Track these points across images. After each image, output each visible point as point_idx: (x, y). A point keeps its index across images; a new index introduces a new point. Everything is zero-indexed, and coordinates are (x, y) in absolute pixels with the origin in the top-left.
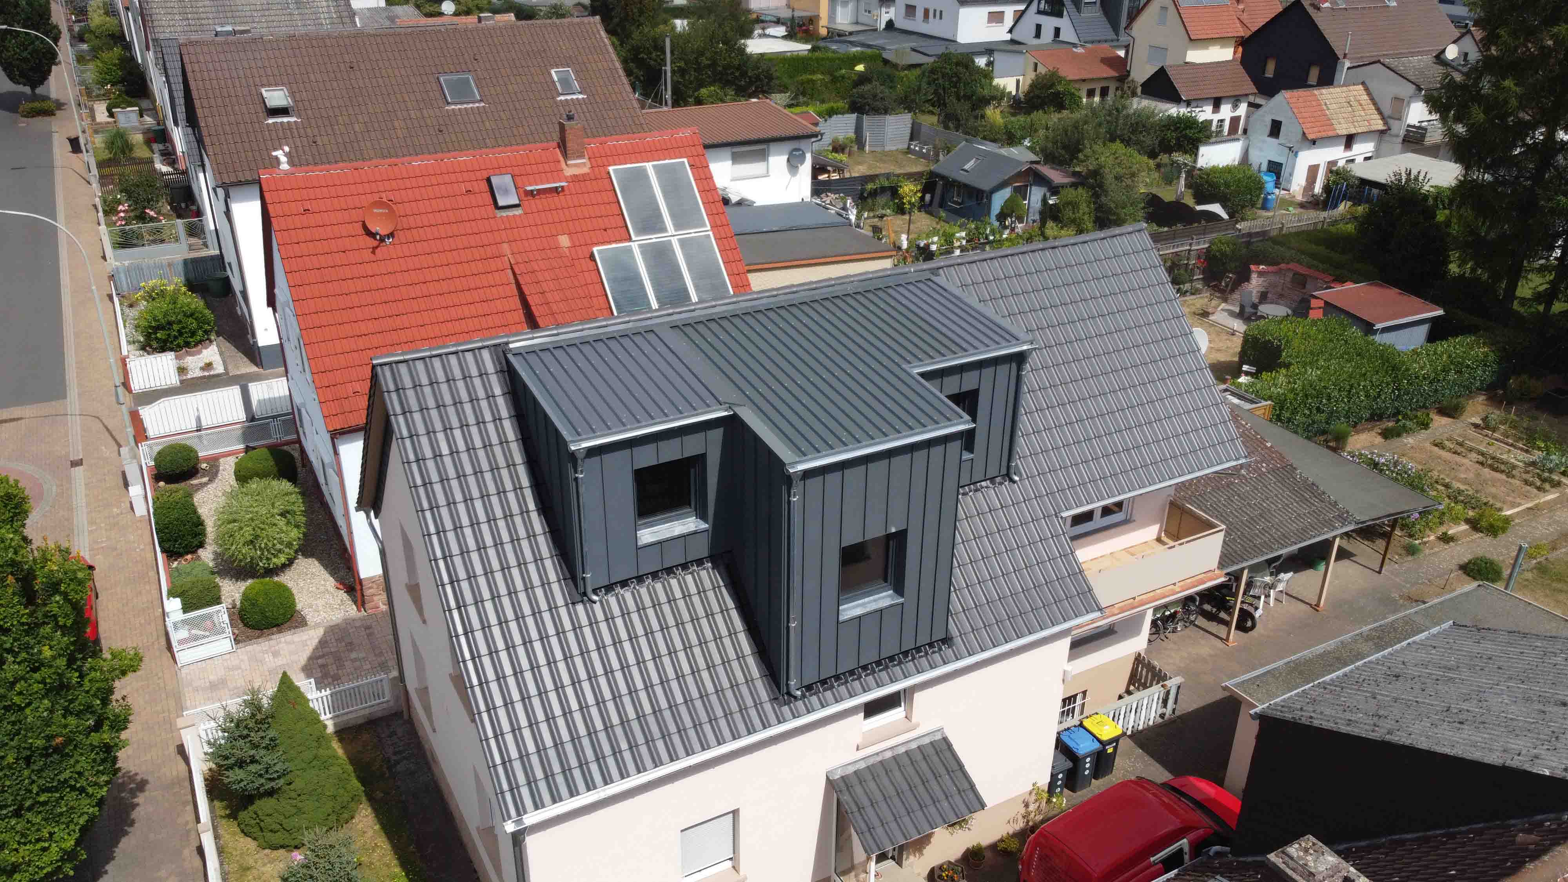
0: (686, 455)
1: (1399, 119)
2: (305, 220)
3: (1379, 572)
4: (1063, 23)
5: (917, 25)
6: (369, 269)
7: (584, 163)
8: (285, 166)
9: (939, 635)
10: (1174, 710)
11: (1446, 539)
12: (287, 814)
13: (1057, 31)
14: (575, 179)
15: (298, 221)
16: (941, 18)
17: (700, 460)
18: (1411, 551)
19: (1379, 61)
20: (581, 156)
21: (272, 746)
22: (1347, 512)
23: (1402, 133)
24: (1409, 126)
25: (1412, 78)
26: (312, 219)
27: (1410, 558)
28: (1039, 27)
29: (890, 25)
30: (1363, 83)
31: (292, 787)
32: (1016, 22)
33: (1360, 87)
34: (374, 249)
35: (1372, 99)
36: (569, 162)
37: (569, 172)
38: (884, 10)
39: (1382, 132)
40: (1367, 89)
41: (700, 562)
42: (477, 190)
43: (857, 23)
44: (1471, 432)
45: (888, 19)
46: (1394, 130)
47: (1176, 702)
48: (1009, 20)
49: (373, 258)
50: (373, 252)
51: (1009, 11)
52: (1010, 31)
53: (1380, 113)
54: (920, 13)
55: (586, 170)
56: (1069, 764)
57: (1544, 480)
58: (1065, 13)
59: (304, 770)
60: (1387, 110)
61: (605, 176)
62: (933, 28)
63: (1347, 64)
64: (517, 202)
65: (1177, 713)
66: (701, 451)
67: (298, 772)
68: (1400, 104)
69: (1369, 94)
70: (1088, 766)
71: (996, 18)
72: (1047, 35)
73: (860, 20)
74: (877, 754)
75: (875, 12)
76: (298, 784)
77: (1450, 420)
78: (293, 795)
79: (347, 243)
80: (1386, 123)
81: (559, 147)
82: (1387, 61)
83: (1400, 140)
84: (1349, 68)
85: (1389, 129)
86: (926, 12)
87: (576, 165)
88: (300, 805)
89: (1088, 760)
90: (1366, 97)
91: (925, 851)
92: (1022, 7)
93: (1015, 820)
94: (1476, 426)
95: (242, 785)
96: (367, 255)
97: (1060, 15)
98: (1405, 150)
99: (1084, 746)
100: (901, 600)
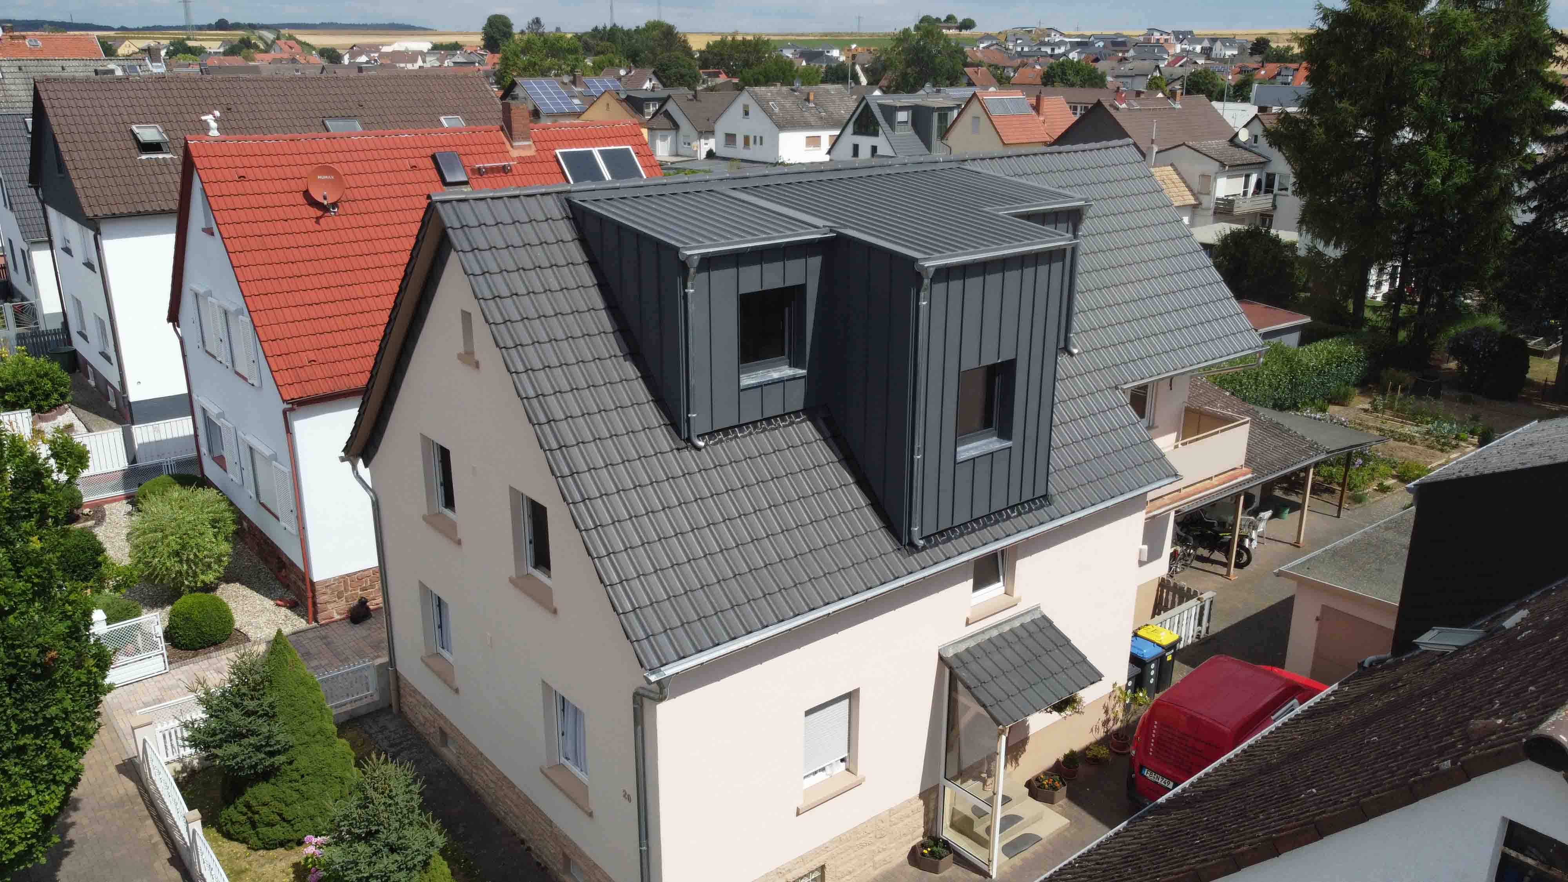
0: (788, 284)
1: (1208, 194)
2: (240, 187)
3: (1338, 517)
4: (880, 142)
5: (739, 151)
6: (314, 239)
7: (530, 145)
8: (214, 133)
9: (1040, 492)
10: (1208, 628)
11: (1383, 489)
12: (289, 802)
13: (874, 149)
14: (522, 160)
15: (232, 188)
16: (761, 144)
17: (800, 290)
18: (1358, 500)
19: (1184, 144)
20: (527, 139)
21: (270, 716)
22: (1316, 443)
23: (1212, 206)
24: (1218, 199)
25: (1216, 157)
26: (247, 186)
27: (1358, 505)
28: (856, 148)
29: (710, 155)
30: (1172, 165)
31: (294, 766)
32: (833, 146)
33: (1170, 168)
34: (318, 219)
35: (1182, 178)
36: (516, 144)
37: (515, 153)
38: (703, 141)
39: (1195, 207)
40: (1176, 170)
41: (796, 413)
42: (422, 166)
43: (677, 155)
44: (1363, 416)
45: (707, 150)
46: (1205, 205)
47: (1209, 621)
48: (826, 144)
49: (318, 228)
50: (317, 222)
51: (826, 136)
52: (829, 153)
53: (1191, 190)
54: (740, 140)
55: (531, 152)
56: (1138, 670)
57: (1444, 444)
58: (880, 131)
59: (306, 744)
60: (1196, 187)
61: (551, 159)
62: (754, 153)
63: (1156, 149)
64: (466, 179)
65: (1211, 633)
66: (801, 281)
67: (300, 748)
68: (1207, 180)
69: (1179, 174)
70: (1152, 673)
71: (814, 142)
72: (865, 153)
73: (681, 151)
74: (983, 632)
75: (695, 144)
76: (302, 762)
77: (1341, 408)
78: (296, 775)
79: (289, 213)
80: (1196, 199)
81: (502, 129)
82: (1190, 144)
83: (1211, 212)
84: (1157, 153)
85: (1200, 204)
86: (746, 139)
87: (519, 147)
88: (303, 788)
89: (1153, 666)
90: (1177, 177)
91: (1021, 760)
92: (837, 132)
93: (1097, 729)
94: (1366, 411)
95: (238, 759)
96: (310, 225)
97: (875, 134)
98: (1217, 220)
99: (1148, 652)
100: (1008, 444)
